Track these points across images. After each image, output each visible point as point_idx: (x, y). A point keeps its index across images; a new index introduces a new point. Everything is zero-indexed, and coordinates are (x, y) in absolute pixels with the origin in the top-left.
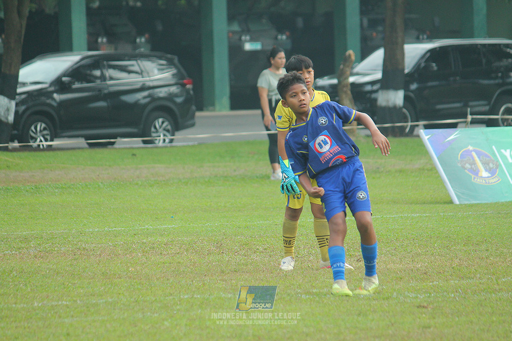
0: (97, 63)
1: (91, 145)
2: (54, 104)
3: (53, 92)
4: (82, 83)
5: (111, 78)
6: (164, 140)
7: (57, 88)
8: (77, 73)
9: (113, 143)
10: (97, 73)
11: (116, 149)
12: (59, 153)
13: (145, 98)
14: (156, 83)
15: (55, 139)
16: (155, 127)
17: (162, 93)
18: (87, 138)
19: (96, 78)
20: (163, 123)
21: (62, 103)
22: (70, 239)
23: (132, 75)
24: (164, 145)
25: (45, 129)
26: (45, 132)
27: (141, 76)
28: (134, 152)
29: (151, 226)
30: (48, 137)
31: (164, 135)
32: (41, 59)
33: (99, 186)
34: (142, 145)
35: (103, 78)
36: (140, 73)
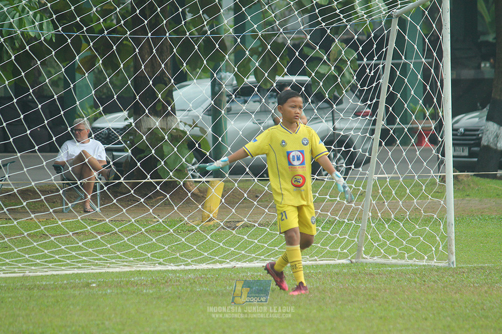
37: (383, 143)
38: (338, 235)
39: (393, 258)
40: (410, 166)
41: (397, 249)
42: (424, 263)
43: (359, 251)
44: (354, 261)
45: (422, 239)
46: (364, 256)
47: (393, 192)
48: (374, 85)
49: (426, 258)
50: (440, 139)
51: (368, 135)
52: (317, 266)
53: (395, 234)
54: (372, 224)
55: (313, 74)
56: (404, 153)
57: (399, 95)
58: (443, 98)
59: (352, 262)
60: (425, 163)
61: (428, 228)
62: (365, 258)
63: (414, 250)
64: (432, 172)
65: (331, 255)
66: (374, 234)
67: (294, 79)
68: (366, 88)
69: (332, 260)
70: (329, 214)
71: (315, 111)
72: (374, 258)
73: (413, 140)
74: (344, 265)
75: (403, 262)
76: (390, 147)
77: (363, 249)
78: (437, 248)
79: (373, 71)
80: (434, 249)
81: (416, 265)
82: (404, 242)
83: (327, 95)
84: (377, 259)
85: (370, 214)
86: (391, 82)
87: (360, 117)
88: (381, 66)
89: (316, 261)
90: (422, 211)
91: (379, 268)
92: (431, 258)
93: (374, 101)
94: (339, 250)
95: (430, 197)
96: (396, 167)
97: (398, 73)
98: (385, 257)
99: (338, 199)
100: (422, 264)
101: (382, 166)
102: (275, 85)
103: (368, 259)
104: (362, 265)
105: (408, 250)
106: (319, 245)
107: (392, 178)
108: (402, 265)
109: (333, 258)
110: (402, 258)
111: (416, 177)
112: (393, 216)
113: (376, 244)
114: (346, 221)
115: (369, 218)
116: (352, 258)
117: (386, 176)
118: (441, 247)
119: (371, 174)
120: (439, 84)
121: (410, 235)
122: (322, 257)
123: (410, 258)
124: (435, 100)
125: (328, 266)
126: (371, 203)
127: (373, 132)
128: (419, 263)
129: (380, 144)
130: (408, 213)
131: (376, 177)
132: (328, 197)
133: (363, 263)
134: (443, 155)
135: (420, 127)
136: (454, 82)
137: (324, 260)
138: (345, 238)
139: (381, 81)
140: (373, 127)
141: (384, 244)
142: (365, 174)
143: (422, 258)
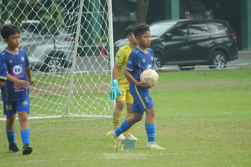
0: (185, 25)
1: (182, 69)
2: (163, 47)
3: (162, 41)
4: (177, 36)
5: (193, 34)
6: (221, 67)
7: (164, 39)
8: (175, 31)
9: (193, 68)
10: (185, 31)
11: (195, 71)
12: (166, 73)
13: (211, 44)
14: (217, 36)
15: (163, 66)
16: (216, 59)
17: (220, 41)
18: (180, 65)
19: (185, 33)
20: (220, 57)
21: (166, 47)
22: (175, 119)
23: (203, 32)
24: (221, 69)
25: (157, 61)
26: (158, 62)
27: (208, 32)
28: (205, 72)
29: (218, 112)
30: (159, 65)
31: (221, 64)
32: (156, 24)
33: (188, 91)
34: (209, 69)
35: (188, 33)
36: (209, 30)
37: (79, 55)
38: (56, 103)
39: (84, 114)
40: (92, 67)
41: (87, 110)
42: (100, 116)
43: (67, 111)
44: (64, 116)
45: (99, 104)
46: (70, 113)
47: (84, 80)
48: (73, 25)
49: (101, 114)
50: (107, 52)
51: (70, 51)
52: (45, 119)
53: (85, 102)
54: (73, 97)
55: (41, 20)
56: (89, 60)
57: (86, 30)
58: (108, 32)
59: (63, 117)
60: (100, 65)
61: (102, 99)
62: (70, 115)
63: (95, 110)
64: (104, 69)
65: (53, 113)
66: (74, 102)
67: (31, 22)
68: (69, 27)
69: (53, 116)
70: (51, 92)
71: (43, 39)
72: (75, 114)
73: (94, 53)
74: (59, 118)
75: (89, 116)
76: (82, 57)
77: (69, 110)
78: (107, 109)
79: (72, 18)
80: (105, 109)
81: (96, 118)
82: (90, 106)
83: (49, 31)
84: (76, 115)
85: (73, 92)
86: (82, 23)
87: (66, 42)
88: (76, 15)
89: (45, 116)
90: (99, 90)
91: (77, 119)
92: (104, 114)
93: (73, 33)
94: (56, 110)
95: (103, 82)
96: (85, 67)
97: (85, 18)
98: (81, 114)
99: (56, 84)
100: (99, 117)
101: (78, 67)
102: (21, 25)
103: (72, 115)
104: (68, 118)
105: (92, 110)
106: (46, 108)
107: (83, 73)
108: (89, 118)
109: (54, 114)
110: (89, 114)
111: (96, 72)
112: (84, 92)
113: (76, 107)
114: (60, 95)
115: (72, 94)
116: (64, 114)
117: (81, 72)
118: (109, 108)
119: (72, 71)
120: (106, 24)
121: (93, 102)
122: (48, 114)
123: (93, 114)
124: (105, 32)
125: (51, 118)
126: (73, 86)
127: (73, 49)
128: (98, 116)
129: (77, 55)
130: (92, 91)
131: (75, 73)
132: (50, 83)
133: (69, 117)
134: (109, 60)
135: (97, 47)
136: (114, 23)
137: (49, 116)
138: (60, 104)
139: (77, 23)
140: (73, 47)
141: (80, 107)
142: (69, 71)
143: (99, 114)
